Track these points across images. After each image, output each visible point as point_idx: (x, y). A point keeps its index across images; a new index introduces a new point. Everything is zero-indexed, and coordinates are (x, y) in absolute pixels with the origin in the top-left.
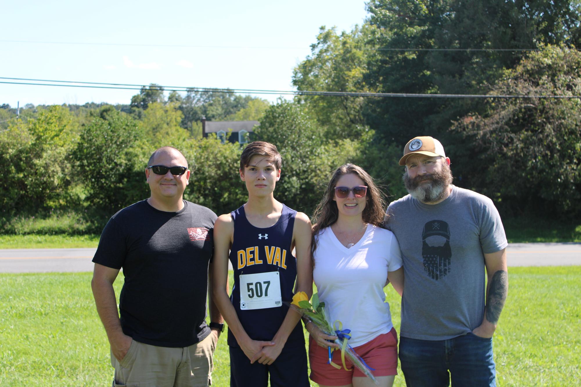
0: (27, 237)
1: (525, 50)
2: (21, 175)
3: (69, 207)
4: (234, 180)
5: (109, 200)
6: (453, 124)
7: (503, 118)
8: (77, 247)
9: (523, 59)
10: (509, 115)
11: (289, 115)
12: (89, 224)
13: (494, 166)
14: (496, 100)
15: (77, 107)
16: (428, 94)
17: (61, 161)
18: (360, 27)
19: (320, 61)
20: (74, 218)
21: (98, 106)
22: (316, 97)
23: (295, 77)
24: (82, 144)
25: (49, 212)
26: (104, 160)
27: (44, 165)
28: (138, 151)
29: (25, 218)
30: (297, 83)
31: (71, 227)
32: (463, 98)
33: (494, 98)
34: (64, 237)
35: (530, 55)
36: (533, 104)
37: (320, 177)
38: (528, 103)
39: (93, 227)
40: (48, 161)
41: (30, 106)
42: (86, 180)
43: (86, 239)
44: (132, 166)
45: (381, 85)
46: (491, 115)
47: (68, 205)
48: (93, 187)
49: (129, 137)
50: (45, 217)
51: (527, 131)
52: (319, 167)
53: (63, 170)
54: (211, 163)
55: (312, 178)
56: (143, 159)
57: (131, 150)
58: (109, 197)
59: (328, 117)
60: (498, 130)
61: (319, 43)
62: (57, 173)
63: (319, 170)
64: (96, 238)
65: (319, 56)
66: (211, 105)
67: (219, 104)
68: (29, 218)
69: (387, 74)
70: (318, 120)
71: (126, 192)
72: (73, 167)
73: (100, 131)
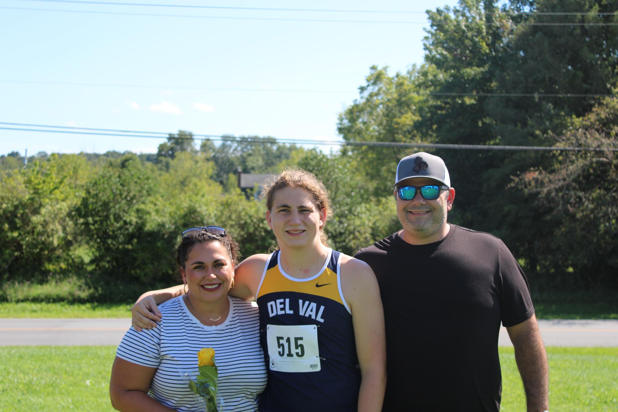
0: (21, 305)
1: (598, 96)
2: (16, 234)
3: (70, 271)
4: (259, 243)
5: (117, 263)
6: (513, 180)
7: (571, 174)
8: (77, 317)
9: (596, 105)
10: (577, 170)
11: (324, 169)
12: (92, 291)
13: (560, 229)
14: (564, 153)
15: (97, 156)
16: (490, 146)
17: (62, 219)
18: (418, 67)
19: (370, 106)
20: (75, 284)
21: (119, 155)
22: (364, 148)
23: (340, 124)
24: (87, 199)
25: (47, 277)
26: (112, 217)
27: (42, 222)
28: (149, 207)
29: (19, 283)
30: (343, 131)
31: (71, 294)
32: (526, 151)
33: (562, 151)
34: (62, 306)
35: (605, 102)
36: (606, 158)
37: (359, 240)
38: (600, 157)
39: (97, 295)
40: (47, 219)
41: (43, 154)
42: (91, 239)
43: (88, 308)
44: (144, 224)
45: (434, 135)
46: (558, 170)
47: (70, 268)
48: (99, 249)
49: (140, 192)
50: (42, 282)
51: (600, 188)
52: (358, 229)
53: (64, 229)
54: (233, 223)
55: (350, 241)
56: (156, 217)
57: (142, 206)
58: (117, 259)
59: (378, 171)
60: (565, 188)
61: (368, 86)
62: (57, 232)
63: (359, 232)
64: (99, 307)
65: (368, 100)
66: (250, 155)
67: (260, 154)
68: (23, 283)
69: (441, 122)
70: (367, 174)
71: (135, 255)
72: (76, 224)
73: (108, 184)
